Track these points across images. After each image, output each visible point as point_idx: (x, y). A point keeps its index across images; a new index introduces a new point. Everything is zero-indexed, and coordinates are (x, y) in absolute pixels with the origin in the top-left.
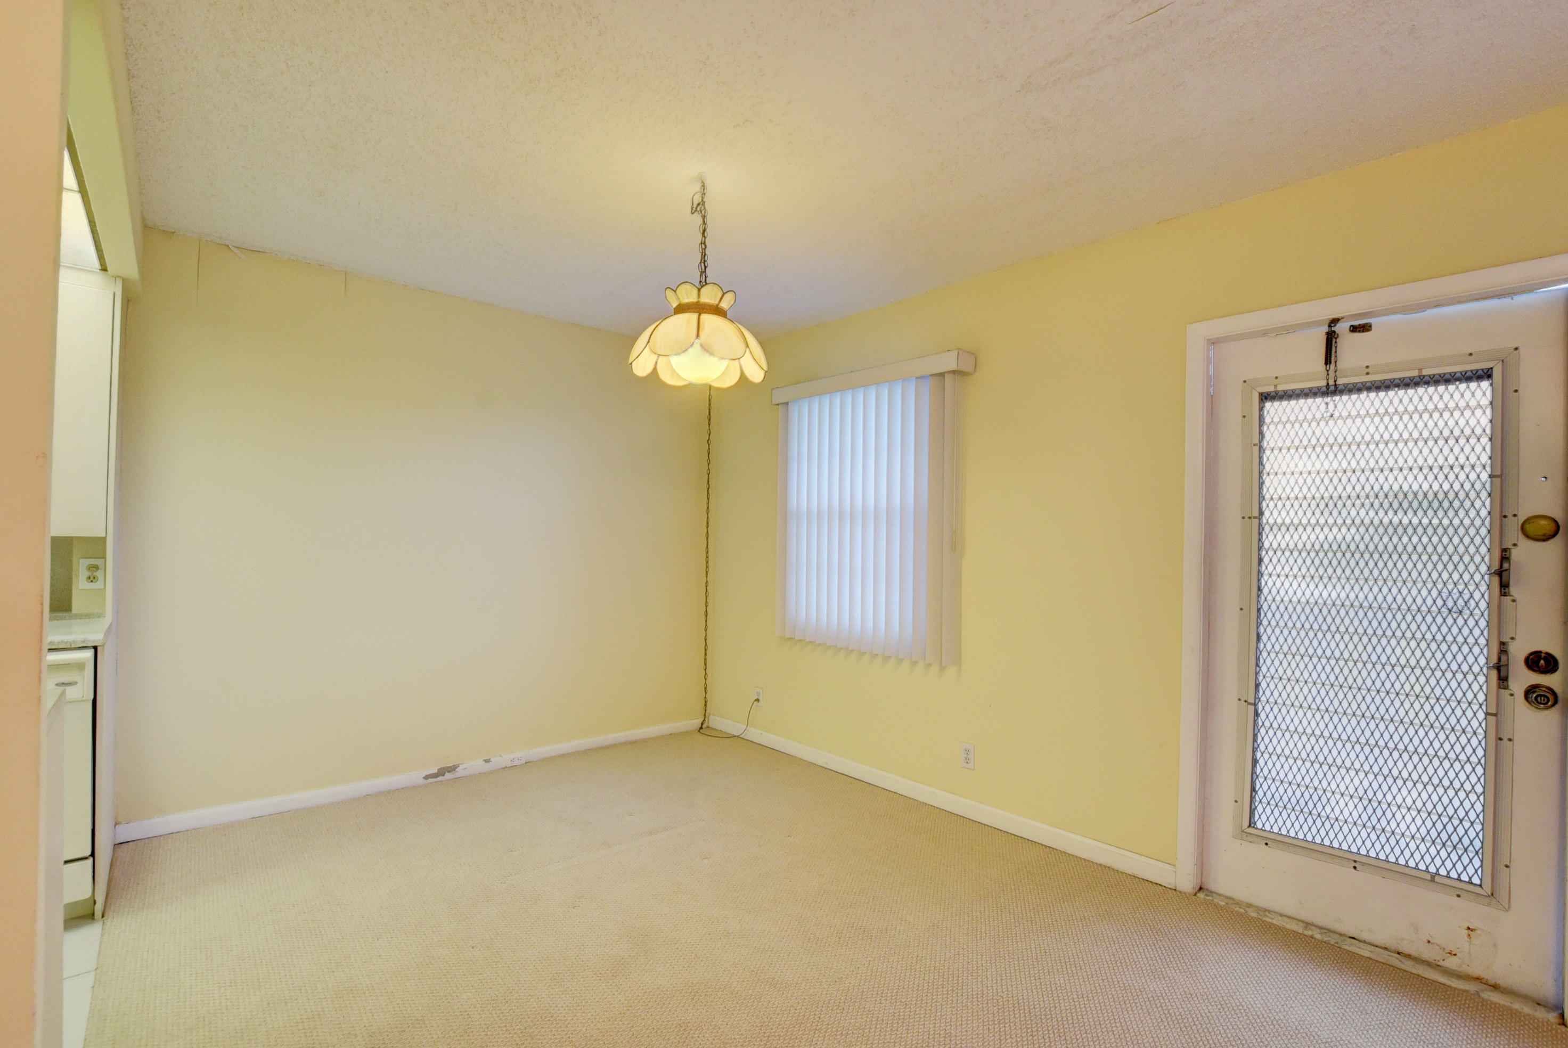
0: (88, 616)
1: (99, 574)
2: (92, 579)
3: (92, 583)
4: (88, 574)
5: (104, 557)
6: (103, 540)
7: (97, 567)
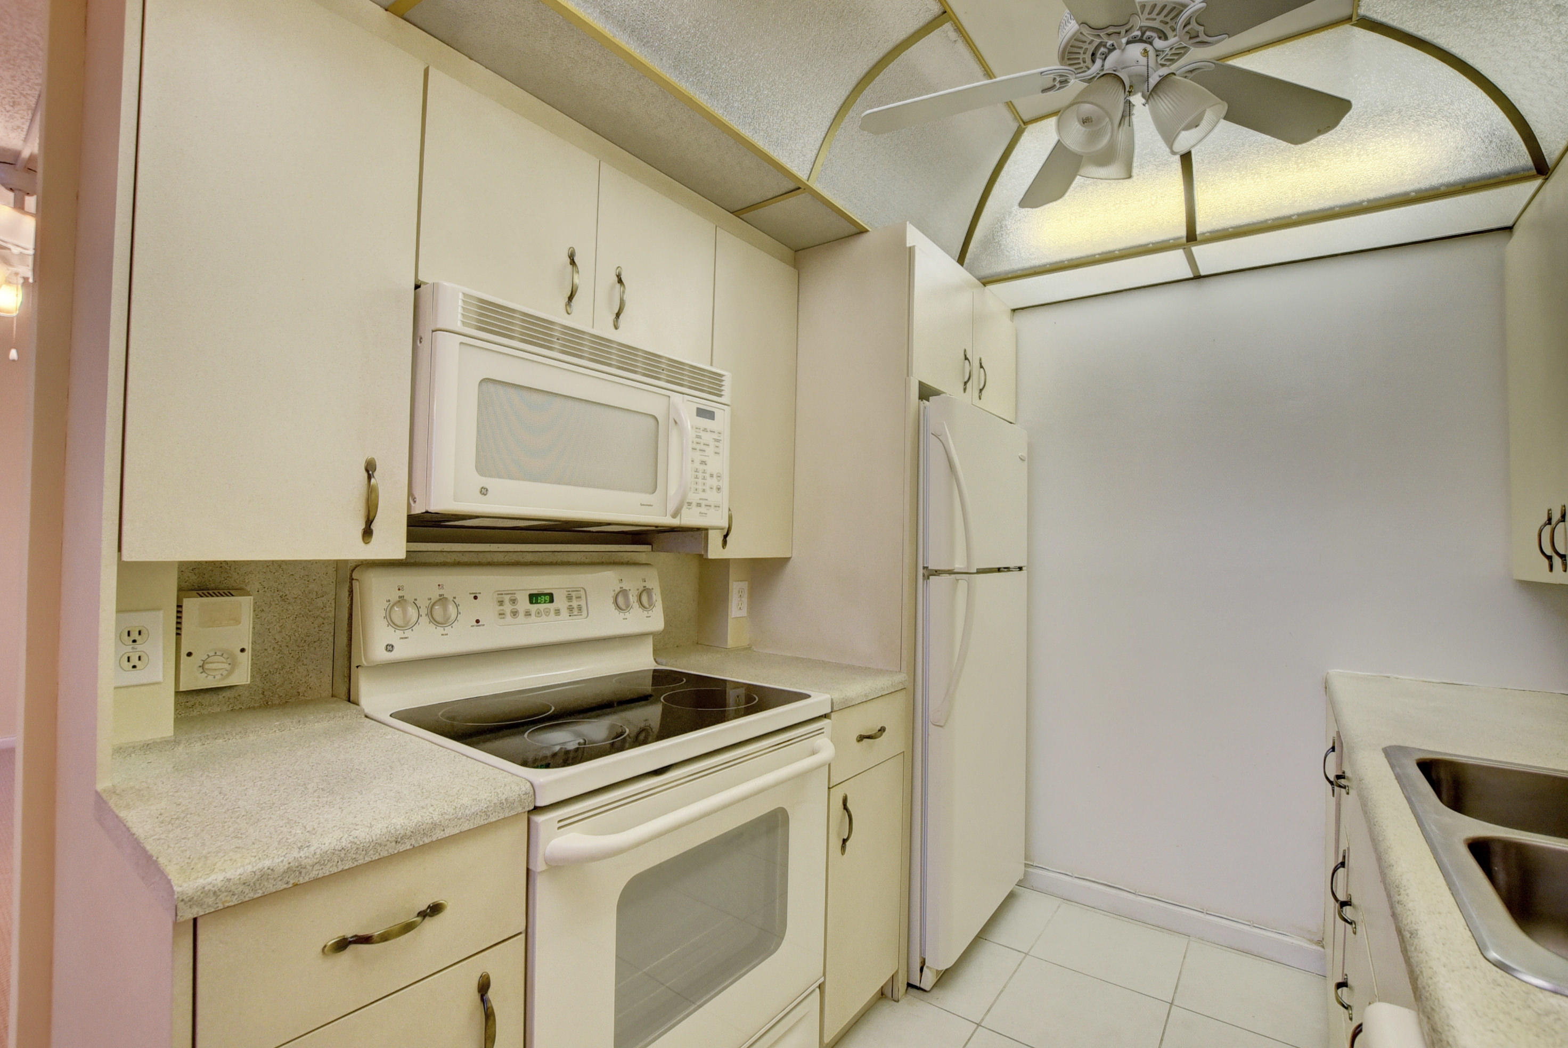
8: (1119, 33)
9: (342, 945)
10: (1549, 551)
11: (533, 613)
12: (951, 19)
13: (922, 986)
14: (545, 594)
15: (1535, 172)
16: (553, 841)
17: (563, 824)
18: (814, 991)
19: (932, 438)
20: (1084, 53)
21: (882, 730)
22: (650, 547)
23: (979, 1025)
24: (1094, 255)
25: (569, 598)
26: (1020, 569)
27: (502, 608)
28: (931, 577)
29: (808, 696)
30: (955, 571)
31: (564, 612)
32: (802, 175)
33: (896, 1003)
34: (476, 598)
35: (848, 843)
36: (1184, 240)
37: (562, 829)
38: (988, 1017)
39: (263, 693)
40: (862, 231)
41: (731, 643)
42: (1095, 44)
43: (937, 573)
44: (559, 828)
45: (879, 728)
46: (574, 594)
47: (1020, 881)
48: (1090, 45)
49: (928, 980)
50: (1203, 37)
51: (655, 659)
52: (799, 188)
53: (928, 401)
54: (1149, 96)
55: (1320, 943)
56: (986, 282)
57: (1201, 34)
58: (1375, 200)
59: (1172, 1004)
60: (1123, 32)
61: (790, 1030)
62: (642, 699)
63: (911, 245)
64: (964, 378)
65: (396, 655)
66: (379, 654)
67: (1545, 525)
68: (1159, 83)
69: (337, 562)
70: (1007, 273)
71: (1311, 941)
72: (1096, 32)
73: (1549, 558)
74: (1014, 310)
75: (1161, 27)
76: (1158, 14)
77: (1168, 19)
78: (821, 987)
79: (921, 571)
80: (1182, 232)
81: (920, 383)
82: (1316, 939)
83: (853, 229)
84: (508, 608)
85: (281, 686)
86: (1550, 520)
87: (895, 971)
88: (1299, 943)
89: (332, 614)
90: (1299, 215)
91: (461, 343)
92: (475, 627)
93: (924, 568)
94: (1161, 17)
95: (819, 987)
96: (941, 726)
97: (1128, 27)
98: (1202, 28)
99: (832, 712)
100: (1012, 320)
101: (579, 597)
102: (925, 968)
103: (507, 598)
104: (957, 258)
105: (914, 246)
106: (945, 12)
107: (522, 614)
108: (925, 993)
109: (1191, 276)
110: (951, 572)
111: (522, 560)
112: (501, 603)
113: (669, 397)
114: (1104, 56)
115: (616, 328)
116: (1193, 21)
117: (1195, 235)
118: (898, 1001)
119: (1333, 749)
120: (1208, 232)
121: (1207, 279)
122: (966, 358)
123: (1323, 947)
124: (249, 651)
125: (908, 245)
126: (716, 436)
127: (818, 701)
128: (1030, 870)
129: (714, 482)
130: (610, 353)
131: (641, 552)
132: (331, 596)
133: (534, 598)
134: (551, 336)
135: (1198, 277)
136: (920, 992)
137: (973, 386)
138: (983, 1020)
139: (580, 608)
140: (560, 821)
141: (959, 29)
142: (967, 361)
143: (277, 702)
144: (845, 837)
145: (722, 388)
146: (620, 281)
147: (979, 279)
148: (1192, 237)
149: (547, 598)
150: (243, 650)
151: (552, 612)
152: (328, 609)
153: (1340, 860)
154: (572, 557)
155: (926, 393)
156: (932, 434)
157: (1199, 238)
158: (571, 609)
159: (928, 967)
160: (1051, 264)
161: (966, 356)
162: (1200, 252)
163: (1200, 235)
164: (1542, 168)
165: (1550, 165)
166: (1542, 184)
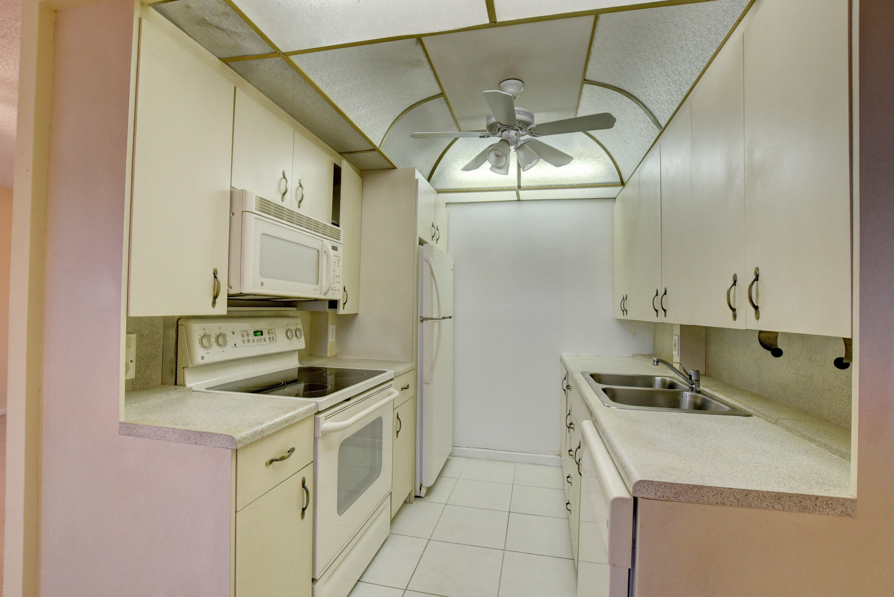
8: (509, 128)
9: (272, 461)
10: (623, 309)
11: (256, 340)
12: (444, 96)
13: (421, 496)
14: (259, 331)
15: (621, 184)
16: (324, 425)
17: (327, 418)
18: (388, 496)
19: (424, 261)
21: (408, 386)
22: (296, 308)
23: (446, 504)
24: (484, 188)
25: (269, 333)
26: (450, 317)
27: (243, 338)
28: (424, 321)
29: (386, 372)
30: (434, 318)
31: (267, 340)
32: (377, 145)
33: (411, 504)
34: (233, 333)
35: (399, 433)
36: (517, 188)
37: (326, 420)
38: (449, 501)
39: (132, 384)
40: (394, 168)
41: (329, 355)
43: (427, 319)
44: (325, 420)
45: (407, 385)
46: (270, 331)
47: (451, 453)
49: (424, 491)
50: (534, 134)
51: (299, 362)
52: (375, 150)
53: (423, 246)
54: (517, 149)
55: (560, 455)
56: (439, 191)
58: (578, 184)
59: (513, 484)
60: (511, 128)
61: (381, 511)
62: (295, 381)
63: (417, 178)
64: (432, 234)
65: (206, 361)
66: (198, 361)
67: (622, 300)
68: (520, 146)
69: (164, 317)
70: (447, 189)
71: (556, 455)
72: (502, 126)
73: (623, 311)
74: (447, 203)
75: (521, 127)
76: (521, 123)
77: (524, 125)
78: (391, 494)
79: (419, 318)
80: (516, 185)
81: (419, 238)
82: (558, 454)
83: (391, 167)
84: (246, 338)
85: (140, 380)
86: (623, 299)
87: (410, 491)
88: (552, 456)
89: (162, 343)
90: (555, 185)
91: (255, 218)
92: (234, 348)
93: (421, 317)
94: (522, 124)
95: (390, 494)
96: (428, 384)
97: (513, 127)
98: (534, 132)
99: (395, 377)
100: (446, 207)
101: (272, 333)
102: (422, 488)
103: (245, 333)
104: (427, 179)
105: (418, 179)
106: (442, 94)
107: (251, 341)
108: (422, 498)
109: (517, 199)
110: (432, 319)
111: (244, 315)
112: (243, 336)
113: (323, 241)
115: (299, 207)
116: (532, 129)
117: (521, 187)
118: (412, 503)
119: (565, 378)
121: (523, 202)
122: (433, 226)
123: (561, 456)
124: (134, 362)
125: (416, 178)
126: (338, 258)
127: (389, 373)
128: (455, 448)
129: (337, 279)
130: (303, 221)
131: (291, 311)
132: (162, 334)
133: (255, 333)
134: (283, 213)
135: (519, 200)
136: (420, 499)
137: (435, 238)
138: (447, 502)
139: (273, 338)
140: (325, 417)
141: (446, 100)
142: (433, 227)
143: (138, 388)
144: (398, 431)
145: (340, 236)
146: (301, 186)
147: (436, 190)
148: (519, 187)
149: (260, 333)
150: (131, 361)
151: (263, 340)
152: (160, 340)
153: (568, 413)
154: (265, 314)
155: (422, 242)
156: (425, 260)
157: (522, 188)
158: (270, 338)
159: (423, 487)
160: (466, 189)
161: (433, 225)
162: (521, 192)
163: (523, 186)
164: (623, 183)
165: (625, 183)
166: (623, 188)
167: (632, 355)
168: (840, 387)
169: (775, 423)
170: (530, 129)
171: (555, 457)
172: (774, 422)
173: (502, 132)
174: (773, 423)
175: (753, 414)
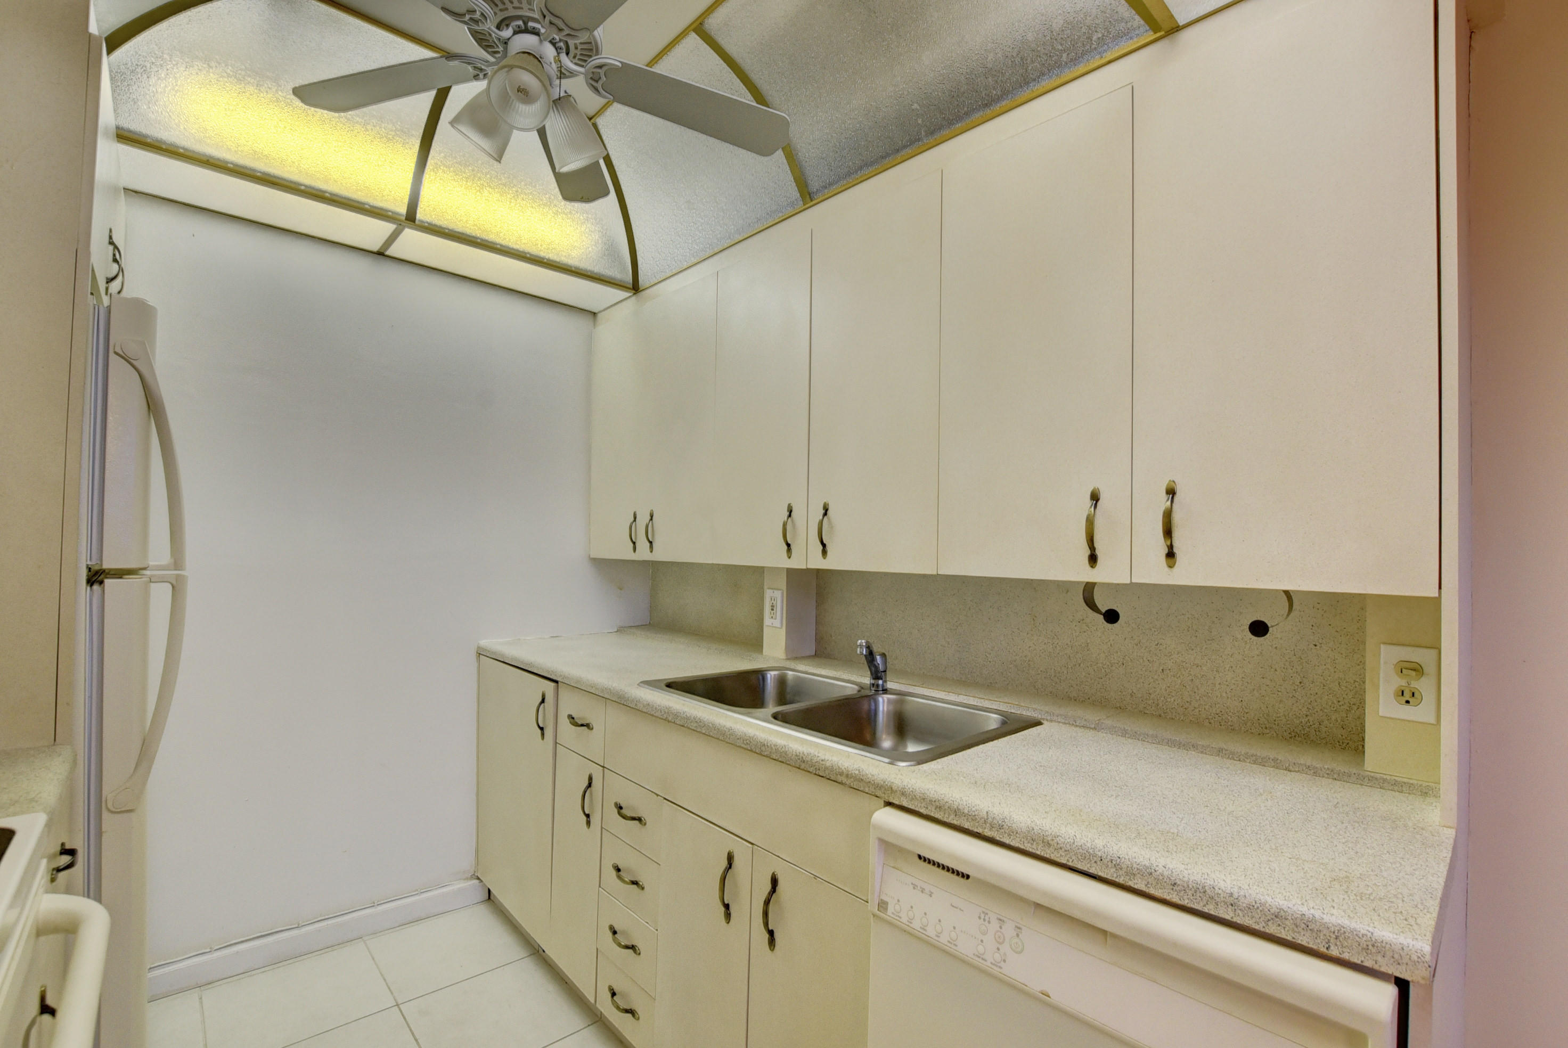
0: (1397, 786)
1: (1424, 686)
2: (1407, 696)
3: (1407, 707)
4: (1399, 682)
5: (1436, 647)
6: (1436, 603)
7: (1418, 670)
15: (631, 287)
20: (501, 10)
36: (404, 218)
42: (520, 13)
48: (512, 9)
50: (599, 86)
57: (600, 82)
63: (95, 34)
64: (109, 270)
67: (634, 522)
68: (560, 98)
71: (467, 879)
73: (636, 542)
79: (85, 573)
81: (92, 265)
82: (470, 875)
86: (636, 518)
88: (458, 886)
93: (89, 567)
98: (605, 79)
109: (376, 251)
114: (517, 29)
117: (415, 218)
120: (427, 222)
121: (388, 261)
122: (111, 243)
125: (91, 32)
135: (379, 254)
137: (113, 288)
142: (111, 248)
148: (411, 217)
157: (417, 222)
161: (111, 237)
162: (409, 234)
163: (419, 220)
164: (635, 287)
165: (641, 289)
166: (630, 297)
167: (616, 630)
168: (1145, 659)
169: (1095, 729)
170: (600, 67)
171: (463, 884)
172: (1093, 726)
173: (515, 33)
174: (1091, 728)
175: (1044, 719)
